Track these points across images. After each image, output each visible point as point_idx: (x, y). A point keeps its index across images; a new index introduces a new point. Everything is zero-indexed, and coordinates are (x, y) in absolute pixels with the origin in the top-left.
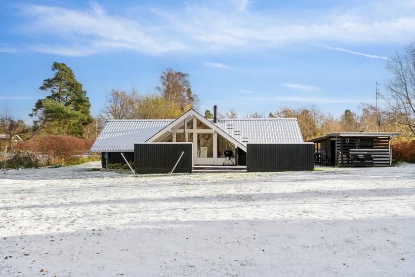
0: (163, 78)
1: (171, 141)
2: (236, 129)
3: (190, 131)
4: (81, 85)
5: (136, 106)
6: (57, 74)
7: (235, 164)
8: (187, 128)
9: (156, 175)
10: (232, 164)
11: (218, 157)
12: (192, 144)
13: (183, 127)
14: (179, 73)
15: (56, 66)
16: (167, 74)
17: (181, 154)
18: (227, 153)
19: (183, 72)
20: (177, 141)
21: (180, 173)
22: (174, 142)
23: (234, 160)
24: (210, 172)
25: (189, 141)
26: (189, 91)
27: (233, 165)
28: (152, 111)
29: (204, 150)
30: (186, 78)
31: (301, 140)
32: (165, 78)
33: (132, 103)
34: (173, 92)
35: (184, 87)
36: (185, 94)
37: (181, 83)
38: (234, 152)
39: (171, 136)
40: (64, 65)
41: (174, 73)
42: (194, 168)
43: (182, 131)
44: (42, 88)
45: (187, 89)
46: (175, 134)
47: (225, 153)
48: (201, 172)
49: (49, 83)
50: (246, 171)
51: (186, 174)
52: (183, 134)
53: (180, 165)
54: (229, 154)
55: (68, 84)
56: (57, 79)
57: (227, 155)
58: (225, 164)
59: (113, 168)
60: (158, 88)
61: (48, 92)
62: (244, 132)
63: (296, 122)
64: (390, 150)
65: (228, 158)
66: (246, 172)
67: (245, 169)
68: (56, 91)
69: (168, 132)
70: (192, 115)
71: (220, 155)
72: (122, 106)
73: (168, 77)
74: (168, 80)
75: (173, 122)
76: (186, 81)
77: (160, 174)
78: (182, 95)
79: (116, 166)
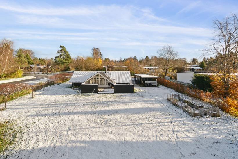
0: (92, 50)
4: (68, 52)
6: (61, 49)
14: (97, 48)
15: (61, 46)
16: (94, 49)
19: (99, 48)
20: (94, 83)
25: (97, 83)
30: (99, 50)
36: (99, 54)
40: (63, 46)
44: (57, 53)
49: (59, 52)
55: (65, 52)
56: (61, 50)
61: (59, 54)
62: (114, 76)
63: (130, 73)
64: (157, 81)
68: (61, 54)
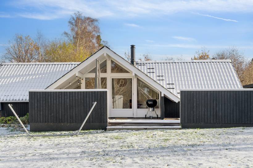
0: (71, 23)
1: (79, 87)
2: (159, 73)
3: (103, 75)
5: (42, 51)
7: (159, 116)
8: (100, 71)
9: (58, 133)
10: (156, 116)
11: (138, 107)
12: (106, 92)
13: (94, 71)
16: (75, 19)
17: (92, 105)
18: (150, 103)
20: (86, 88)
21: (91, 131)
22: (83, 89)
23: (158, 112)
24: (132, 129)
25: (102, 88)
26: (98, 38)
27: (157, 118)
28: (59, 56)
29: (120, 99)
30: (96, 24)
31: (239, 86)
32: (74, 24)
33: (37, 49)
34: (82, 38)
35: (94, 33)
36: (94, 41)
37: (90, 28)
38: (159, 101)
39: (79, 81)
41: (83, 18)
42: (110, 123)
43: (93, 75)
45: (96, 35)
46: (84, 80)
47: (147, 103)
48: (120, 129)
50: (180, 127)
51: (99, 131)
52: (95, 79)
53: (91, 119)
54: (152, 104)
57: (149, 106)
58: (148, 116)
59: (6, 122)
60: (66, 33)
62: (168, 77)
65: (151, 109)
66: (180, 129)
67: (178, 124)
69: (75, 77)
70: (105, 55)
71: (141, 105)
72: (26, 52)
73: (76, 21)
74: (76, 25)
75: (78, 65)
76: (95, 27)
77: (63, 132)
78: (91, 41)
79: (9, 120)
